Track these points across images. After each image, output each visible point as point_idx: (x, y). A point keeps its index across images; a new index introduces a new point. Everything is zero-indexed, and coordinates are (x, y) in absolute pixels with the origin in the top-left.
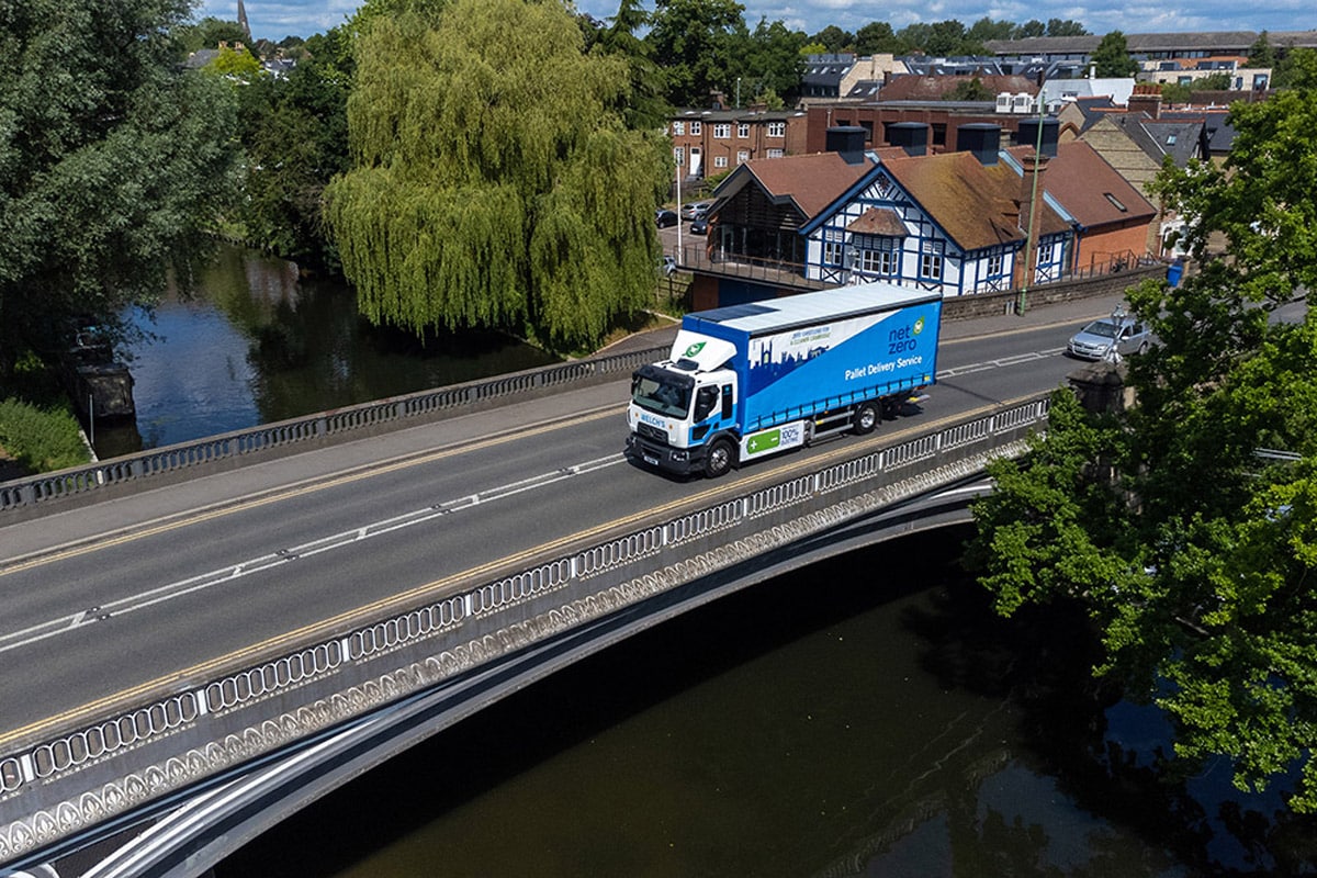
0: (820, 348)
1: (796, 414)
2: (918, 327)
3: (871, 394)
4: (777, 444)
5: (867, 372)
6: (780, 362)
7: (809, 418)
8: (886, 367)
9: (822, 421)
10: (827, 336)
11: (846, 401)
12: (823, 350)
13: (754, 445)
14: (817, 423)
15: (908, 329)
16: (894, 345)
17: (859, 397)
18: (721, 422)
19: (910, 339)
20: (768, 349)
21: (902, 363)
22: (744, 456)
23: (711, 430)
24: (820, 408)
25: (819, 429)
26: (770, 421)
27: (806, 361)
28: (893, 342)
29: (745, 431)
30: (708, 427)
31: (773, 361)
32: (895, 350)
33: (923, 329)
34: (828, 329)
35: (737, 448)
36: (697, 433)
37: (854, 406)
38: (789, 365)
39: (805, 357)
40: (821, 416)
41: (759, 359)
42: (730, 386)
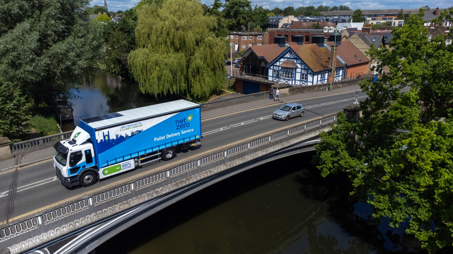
0: (138, 131)
1: (129, 157)
2: (190, 118)
3: (169, 145)
4: (120, 169)
5: (166, 137)
6: (115, 138)
7: (138, 157)
8: (176, 134)
9: (144, 158)
10: (142, 126)
11: (157, 149)
12: (140, 132)
13: (106, 172)
14: (141, 159)
15: (184, 119)
16: (179, 126)
17: (163, 147)
18: (86, 165)
19: (186, 123)
20: (107, 134)
21: (183, 132)
22: (102, 176)
23: (81, 168)
24: (143, 153)
25: (142, 162)
26: (114, 161)
27: (130, 137)
28: (178, 125)
29: (100, 167)
30: (80, 167)
31: (111, 138)
32: (179, 127)
33: (192, 119)
34: (141, 123)
35: (97, 174)
36: (72, 171)
37: (161, 151)
38: (120, 139)
39: (130, 135)
40: (142, 156)
41: (102, 138)
42: (90, 150)
